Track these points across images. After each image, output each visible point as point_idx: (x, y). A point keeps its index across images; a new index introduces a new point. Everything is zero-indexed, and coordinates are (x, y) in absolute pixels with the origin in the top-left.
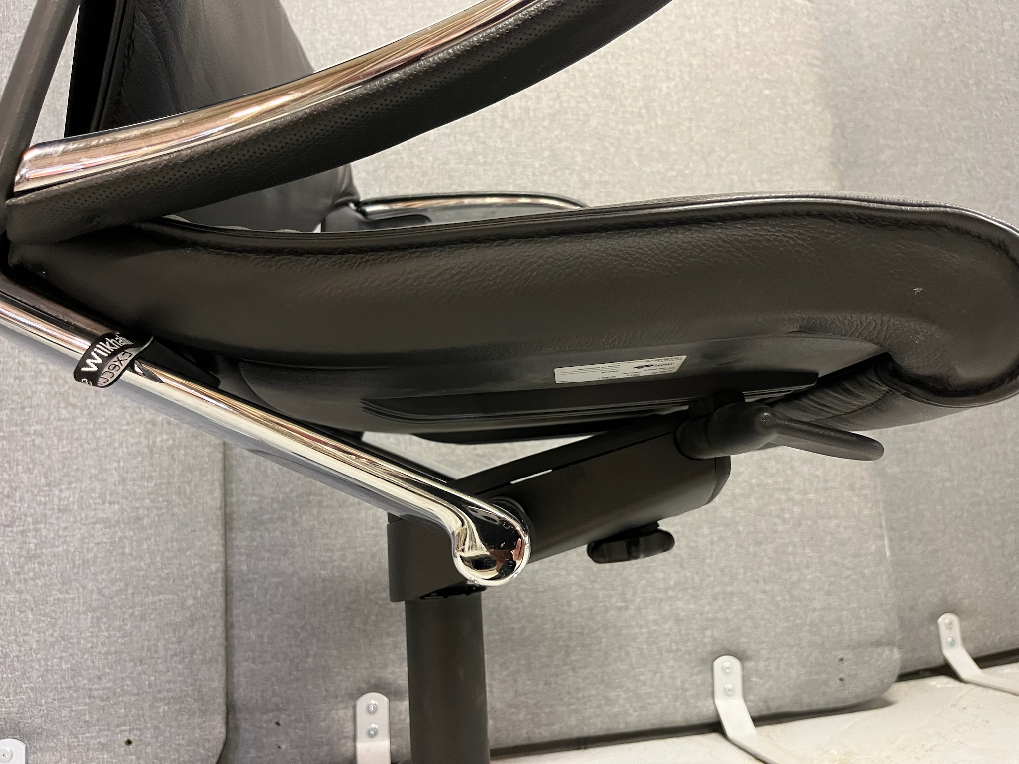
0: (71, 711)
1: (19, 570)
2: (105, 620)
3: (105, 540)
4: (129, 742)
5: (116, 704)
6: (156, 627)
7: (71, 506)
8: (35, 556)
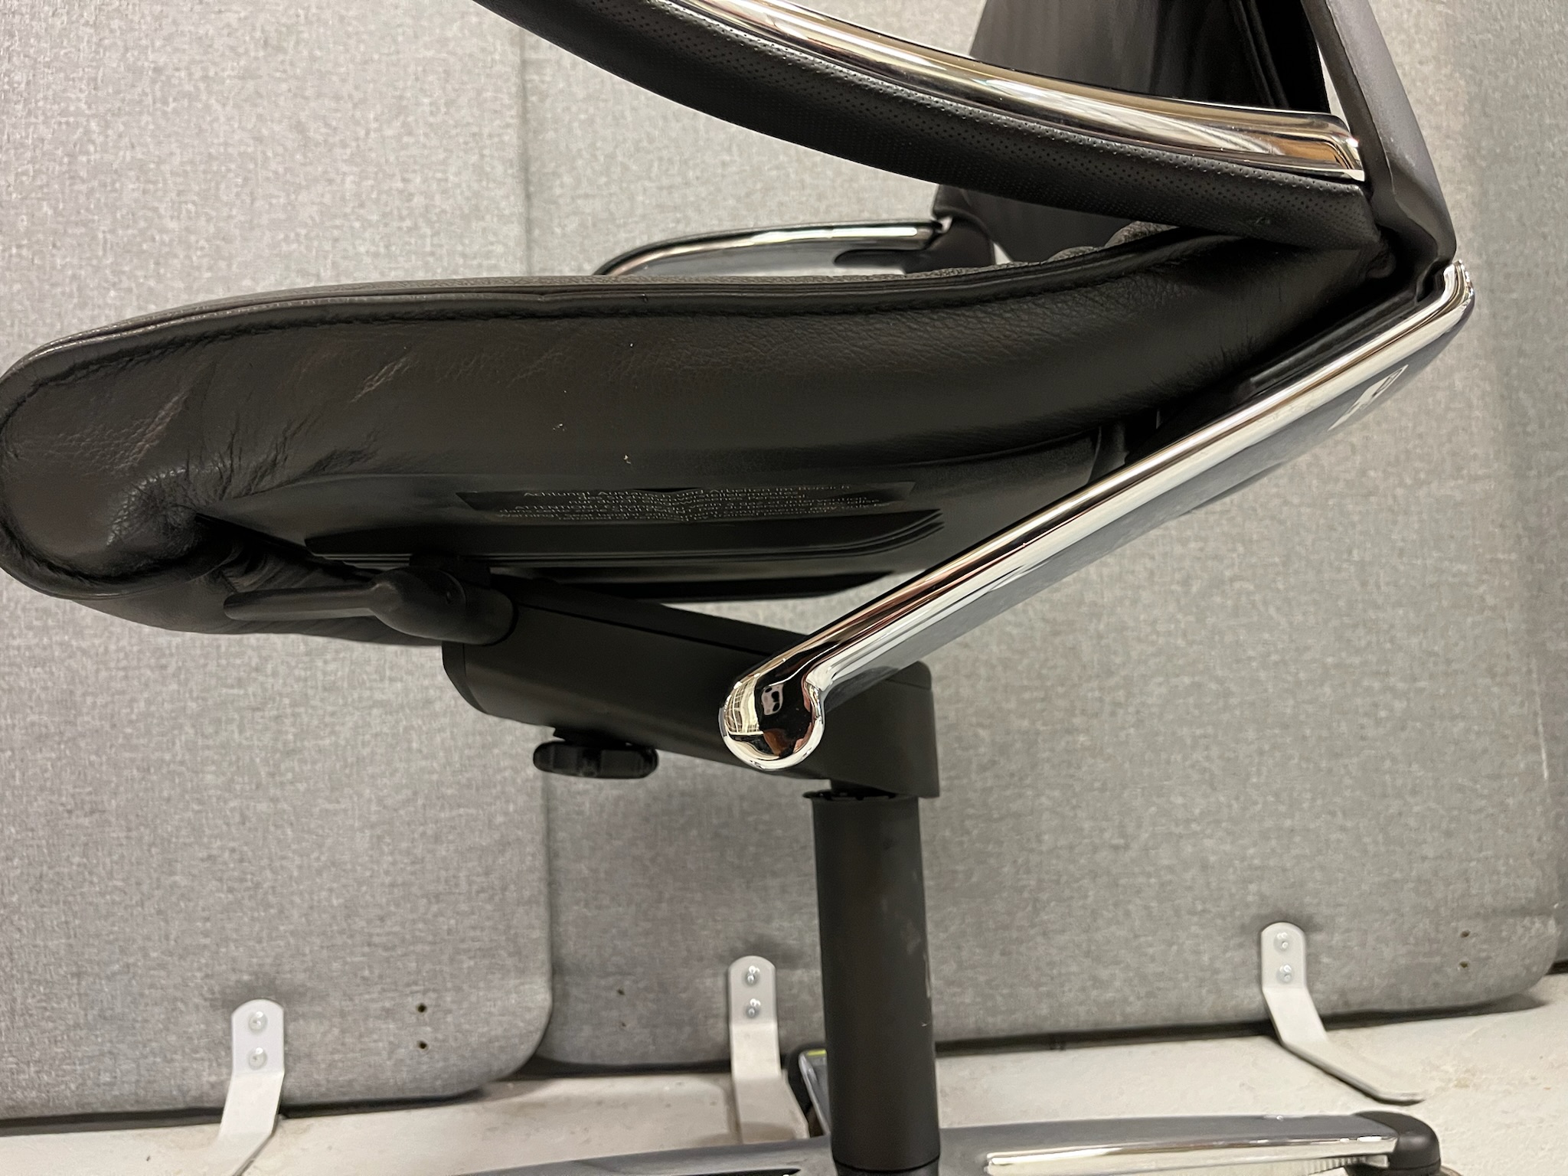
0: (345, 963)
1: (272, 770)
2: (388, 840)
3: (385, 730)
4: (422, 1009)
5: (405, 955)
6: (456, 851)
7: (340, 683)
8: (293, 751)
